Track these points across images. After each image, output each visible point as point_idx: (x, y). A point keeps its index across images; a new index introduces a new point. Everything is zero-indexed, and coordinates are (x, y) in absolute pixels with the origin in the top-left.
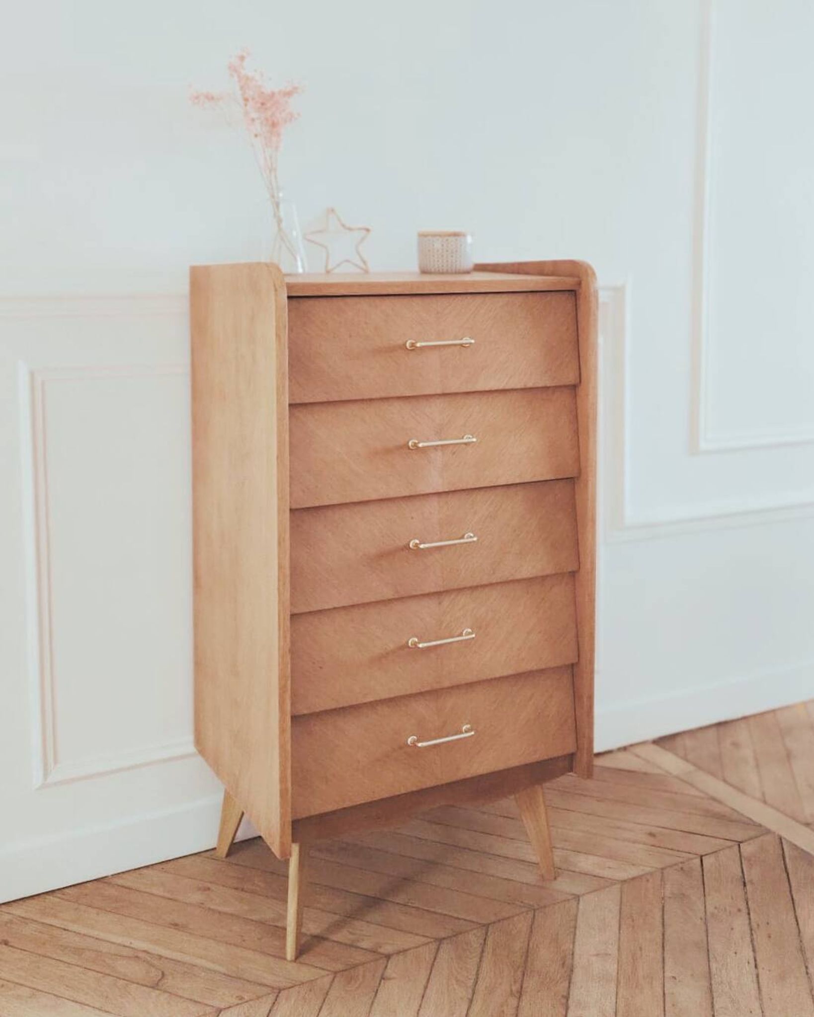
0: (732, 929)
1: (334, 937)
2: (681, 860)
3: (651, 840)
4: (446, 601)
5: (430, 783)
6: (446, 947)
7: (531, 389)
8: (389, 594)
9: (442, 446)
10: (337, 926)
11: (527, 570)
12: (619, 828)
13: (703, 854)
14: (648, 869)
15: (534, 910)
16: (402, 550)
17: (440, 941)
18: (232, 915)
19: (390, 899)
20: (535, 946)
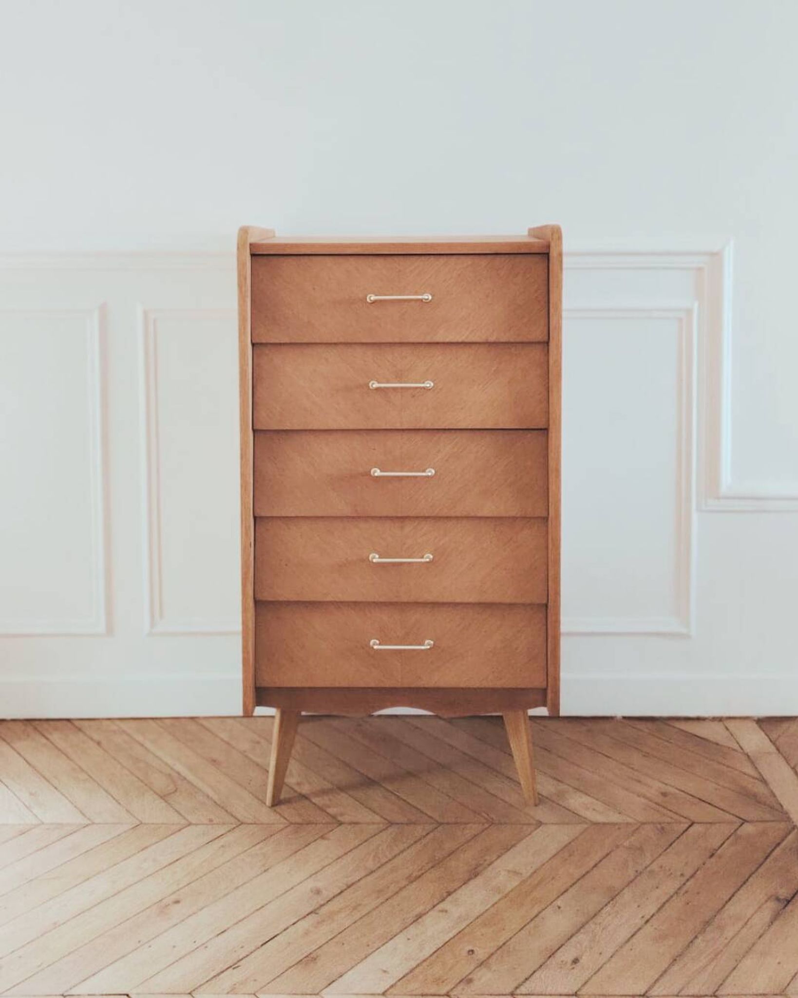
0: (657, 888)
1: (315, 800)
2: (669, 820)
3: (660, 799)
4: (409, 528)
5: (388, 684)
6: (392, 830)
7: (494, 343)
8: (347, 511)
9: (402, 388)
10: (323, 792)
11: (488, 509)
12: (639, 782)
13: (696, 821)
14: (630, 820)
15: (493, 823)
16: (363, 475)
17: (391, 824)
18: (258, 765)
19: (384, 785)
20: (464, 850)
